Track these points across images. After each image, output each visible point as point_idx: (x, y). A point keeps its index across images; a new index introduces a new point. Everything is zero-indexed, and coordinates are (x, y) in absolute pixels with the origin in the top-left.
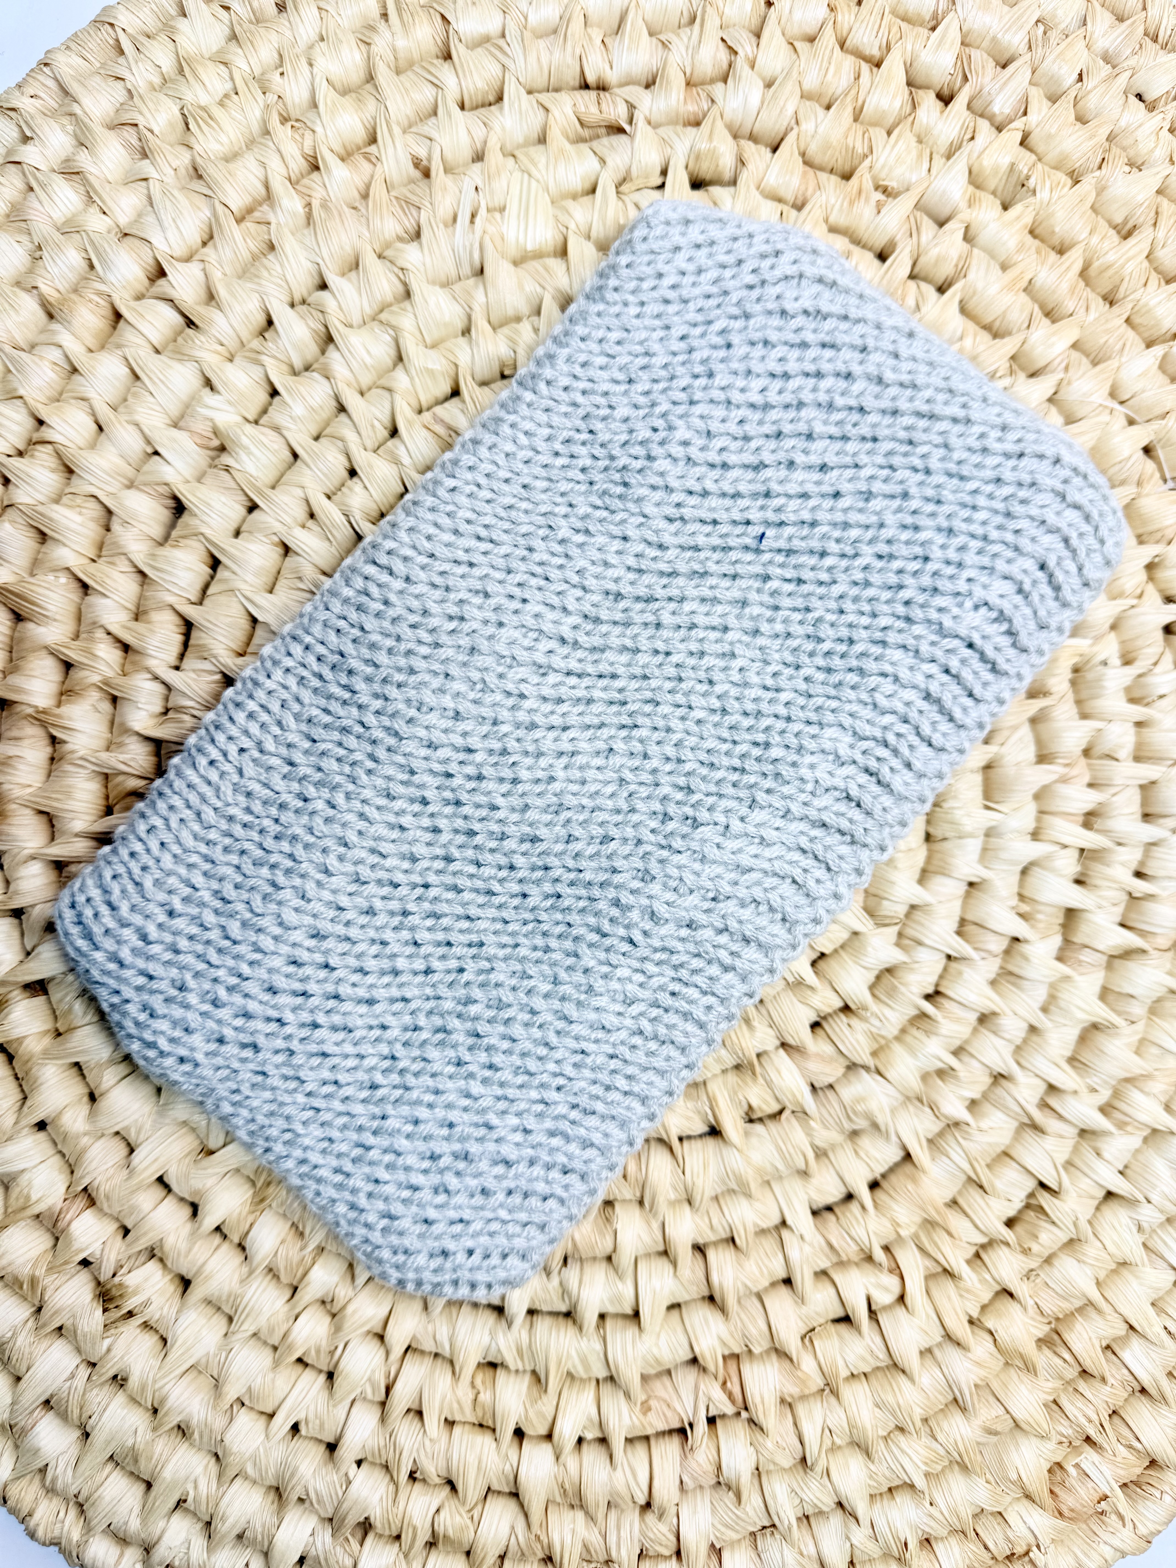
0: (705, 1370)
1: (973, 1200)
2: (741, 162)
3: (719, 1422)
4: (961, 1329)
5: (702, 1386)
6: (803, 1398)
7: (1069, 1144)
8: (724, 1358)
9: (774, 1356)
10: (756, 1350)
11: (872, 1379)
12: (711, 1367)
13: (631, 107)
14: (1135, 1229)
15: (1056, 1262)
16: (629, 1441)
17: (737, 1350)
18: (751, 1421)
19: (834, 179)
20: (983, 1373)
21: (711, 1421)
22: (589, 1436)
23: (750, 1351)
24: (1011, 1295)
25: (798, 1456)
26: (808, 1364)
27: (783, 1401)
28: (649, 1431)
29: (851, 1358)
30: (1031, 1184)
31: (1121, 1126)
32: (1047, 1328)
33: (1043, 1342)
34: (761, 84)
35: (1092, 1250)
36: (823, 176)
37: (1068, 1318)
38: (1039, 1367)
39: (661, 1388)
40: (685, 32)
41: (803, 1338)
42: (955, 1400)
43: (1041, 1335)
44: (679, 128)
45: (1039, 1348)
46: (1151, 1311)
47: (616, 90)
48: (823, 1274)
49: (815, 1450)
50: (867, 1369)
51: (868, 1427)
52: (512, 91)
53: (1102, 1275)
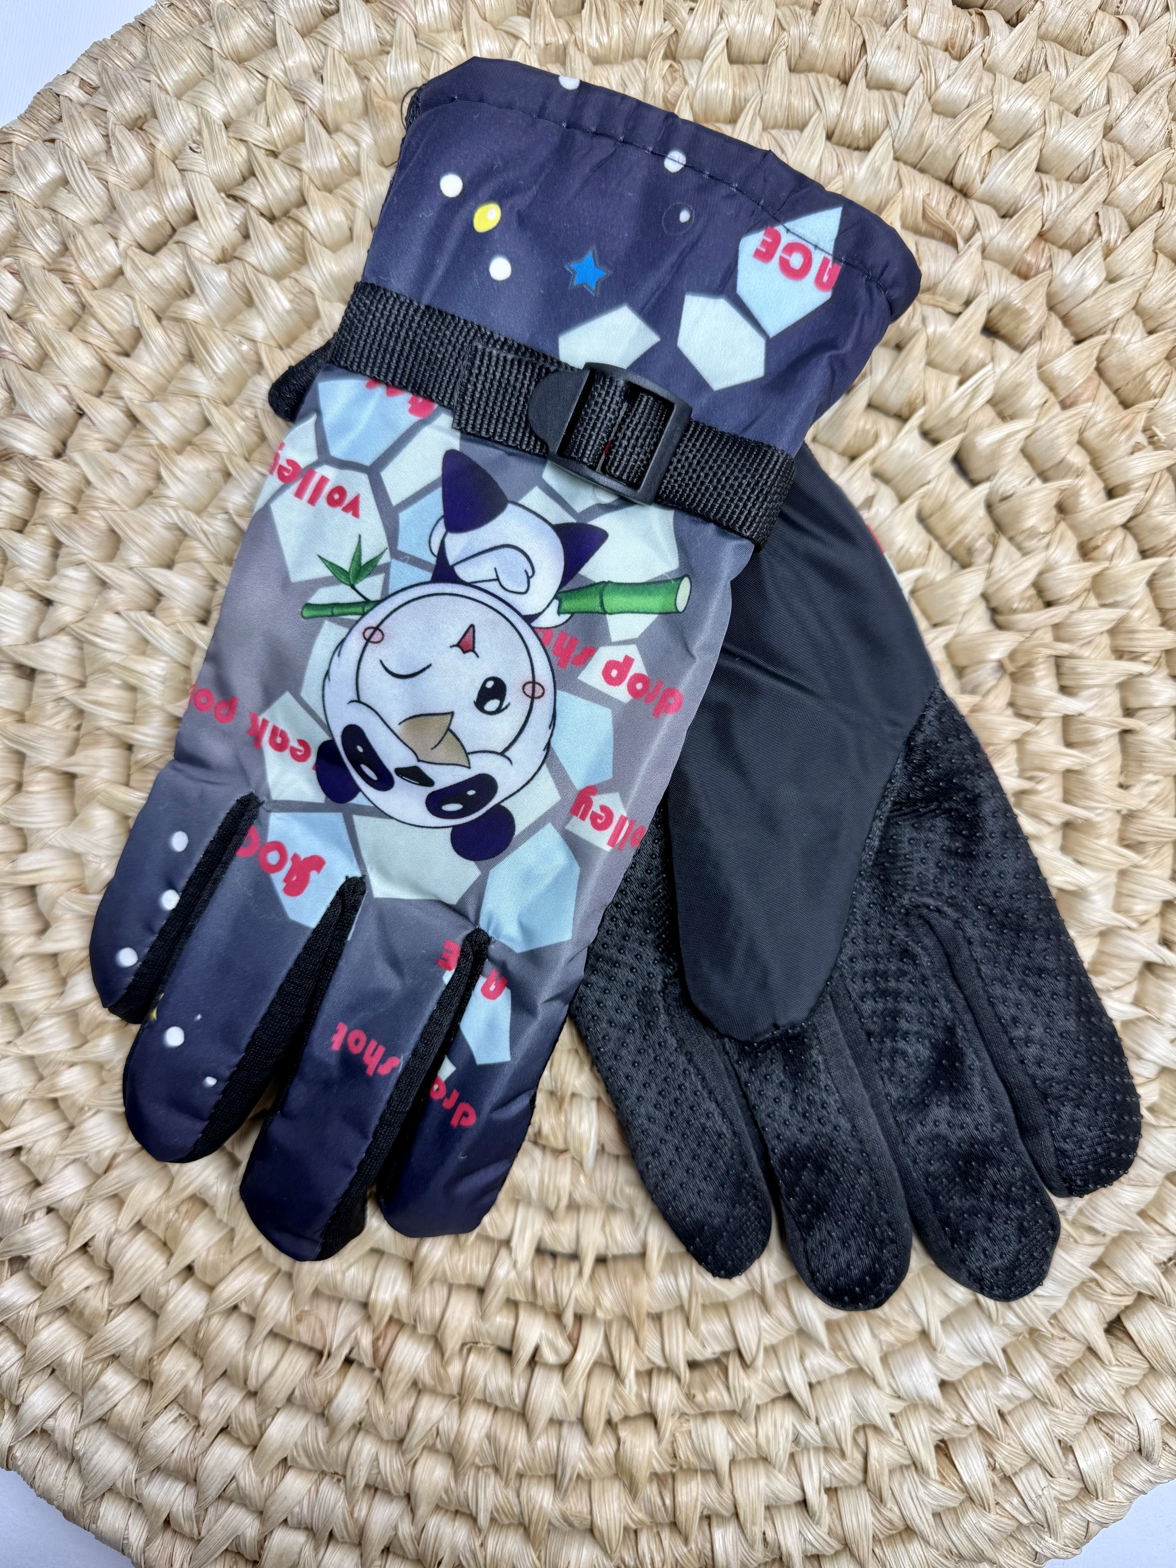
0: (368, 1318)
1: (675, 1327)
2: (1040, 335)
3: (354, 1366)
4: (597, 1424)
5: (359, 1330)
6: (434, 1392)
7: (784, 1333)
8: (391, 1319)
9: (431, 1346)
10: (420, 1330)
11: (500, 1416)
12: (375, 1320)
13: (976, 227)
14: (791, 1437)
15: (710, 1422)
16: (273, 1334)
17: (405, 1319)
18: (380, 1384)
19: (1113, 399)
20: (590, 1469)
21: (348, 1361)
22: (244, 1308)
23: (414, 1327)
24: (656, 1423)
25: (400, 1435)
26: (455, 1369)
27: (415, 1384)
28: (293, 1337)
29: (492, 1386)
30: (729, 1345)
31: (836, 1348)
32: (667, 1469)
33: (656, 1476)
34: (1104, 276)
35: (745, 1432)
36: (1105, 391)
37: (691, 1471)
38: (640, 1495)
39: (324, 1310)
40: (1067, 187)
41: (463, 1345)
42: (555, 1476)
43: (658, 1469)
44: (1006, 272)
45: (651, 1480)
46: (762, 1512)
47: (974, 203)
48: (512, 1304)
49: (416, 1440)
50: (500, 1404)
51: (471, 1449)
52: (882, 149)
53: (740, 1456)
